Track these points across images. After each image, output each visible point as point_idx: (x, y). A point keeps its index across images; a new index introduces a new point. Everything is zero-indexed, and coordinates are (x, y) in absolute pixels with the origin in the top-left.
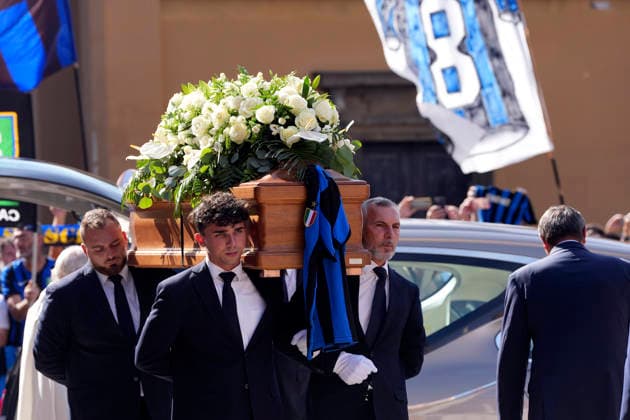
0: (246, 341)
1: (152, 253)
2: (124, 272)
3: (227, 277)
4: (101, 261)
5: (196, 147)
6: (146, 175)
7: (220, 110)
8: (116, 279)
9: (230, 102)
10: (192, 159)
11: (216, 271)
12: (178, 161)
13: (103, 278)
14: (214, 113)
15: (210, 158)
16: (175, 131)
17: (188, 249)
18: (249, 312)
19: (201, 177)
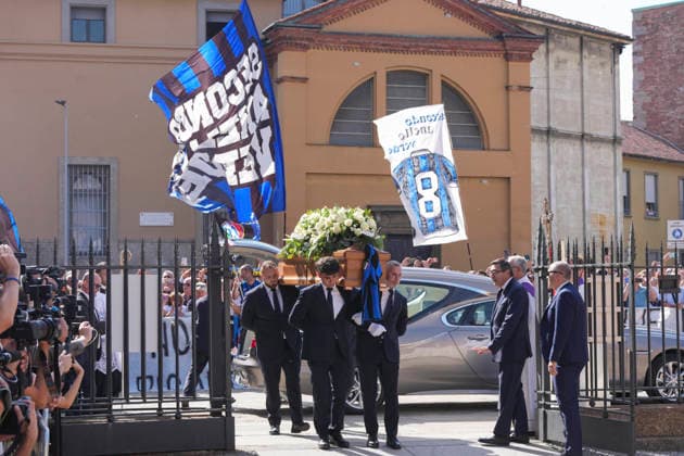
0: (335, 316)
1: (292, 279)
2: (277, 288)
3: (330, 290)
4: (269, 282)
5: (317, 235)
6: (291, 247)
7: (328, 220)
8: (273, 290)
9: (333, 217)
10: (314, 240)
11: (325, 288)
12: (308, 241)
13: (268, 290)
15: (324, 239)
16: (306, 228)
17: (310, 278)
18: (338, 304)
19: (319, 247)
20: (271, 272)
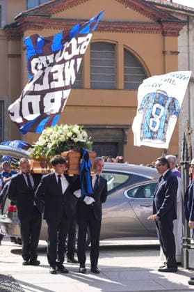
0: (63, 192)
1: (38, 170)
2: (30, 174)
3: (59, 176)
4: (24, 171)
5: (51, 143)
6: (36, 150)
7: (58, 133)
8: (28, 176)
9: (60, 131)
10: (50, 146)
11: (57, 174)
12: (46, 146)
13: (24, 175)
14: (56, 134)
15: (55, 145)
16: (45, 139)
17: (48, 169)
18: (65, 185)
19: (52, 150)
20: (26, 165)
